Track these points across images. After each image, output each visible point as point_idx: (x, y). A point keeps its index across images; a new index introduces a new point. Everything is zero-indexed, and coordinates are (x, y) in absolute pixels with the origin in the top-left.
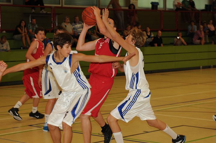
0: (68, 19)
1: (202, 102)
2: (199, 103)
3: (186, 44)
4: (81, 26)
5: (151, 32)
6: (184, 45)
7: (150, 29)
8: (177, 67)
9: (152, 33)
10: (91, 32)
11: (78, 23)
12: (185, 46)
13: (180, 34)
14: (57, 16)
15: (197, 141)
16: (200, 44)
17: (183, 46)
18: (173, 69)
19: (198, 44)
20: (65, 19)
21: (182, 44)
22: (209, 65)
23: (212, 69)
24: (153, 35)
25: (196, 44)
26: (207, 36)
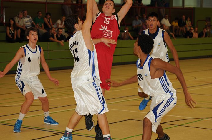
0: (21, 14)
3: (133, 39)
4: (29, 20)
6: (131, 39)
8: (123, 61)
10: (40, 26)
11: (26, 17)
12: (131, 41)
13: (127, 28)
14: (4, 9)
17: (129, 41)
18: (120, 63)
20: (19, 14)
21: (129, 38)
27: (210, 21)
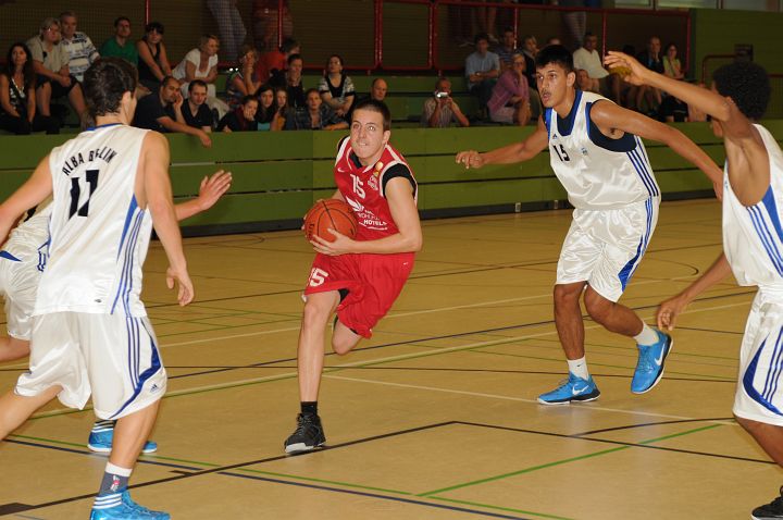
0: (55, 27)
1: (520, 335)
2: (509, 339)
4: (82, 51)
5: (344, 73)
7: (342, 64)
9: (348, 79)
15: (502, 480)
16: (516, 122)
19: (507, 124)
21: (454, 121)
22: (547, 198)
23: (555, 212)
24: (350, 87)
25: (501, 124)
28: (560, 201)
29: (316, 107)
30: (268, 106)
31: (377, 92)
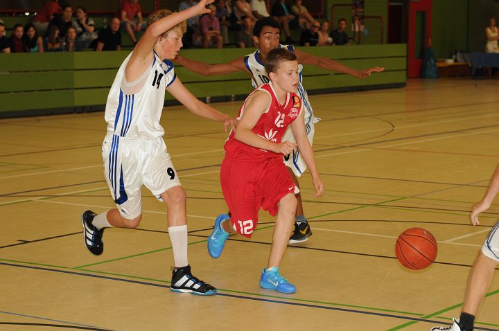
22: (227, 94)
26: (226, 29)
27: (363, 7)
28: (236, 96)
29: (74, 37)
30: (32, 37)
31: (114, 26)
